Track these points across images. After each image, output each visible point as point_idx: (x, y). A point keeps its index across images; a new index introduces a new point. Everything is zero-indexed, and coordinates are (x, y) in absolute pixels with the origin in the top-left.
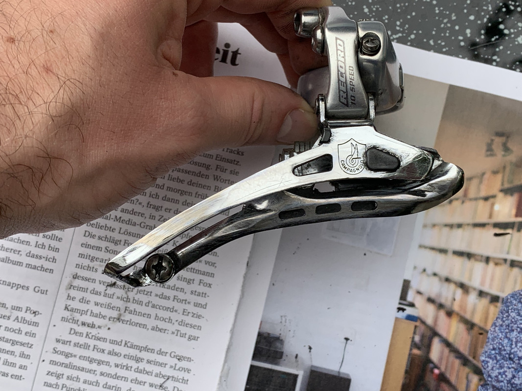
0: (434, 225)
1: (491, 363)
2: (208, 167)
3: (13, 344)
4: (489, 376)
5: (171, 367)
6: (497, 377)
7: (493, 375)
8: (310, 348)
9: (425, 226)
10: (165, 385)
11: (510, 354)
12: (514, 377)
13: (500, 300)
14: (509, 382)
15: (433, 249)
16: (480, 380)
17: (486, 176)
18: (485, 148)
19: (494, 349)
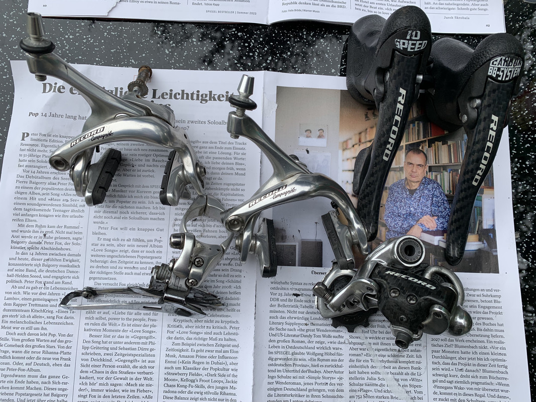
0: (348, 159)
1: (390, 220)
2: (230, 154)
3: (151, 259)
4: (390, 226)
5: (232, 254)
6: (394, 226)
7: (392, 225)
8: (299, 231)
9: (343, 160)
10: (231, 263)
11: (398, 213)
12: (403, 224)
13: (388, 189)
14: (401, 227)
15: (350, 171)
16: (386, 229)
17: (368, 130)
18: (364, 117)
19: (390, 213)
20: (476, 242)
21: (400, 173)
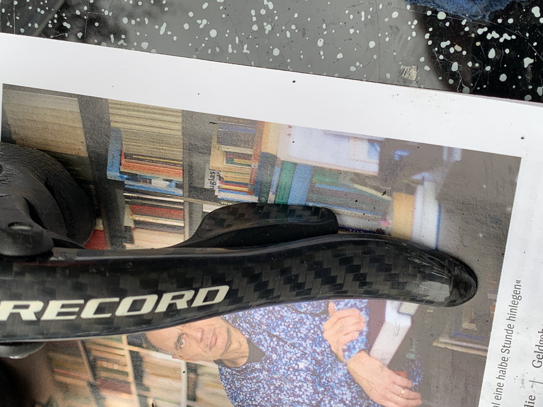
20: (414, 203)
21: (203, 374)
